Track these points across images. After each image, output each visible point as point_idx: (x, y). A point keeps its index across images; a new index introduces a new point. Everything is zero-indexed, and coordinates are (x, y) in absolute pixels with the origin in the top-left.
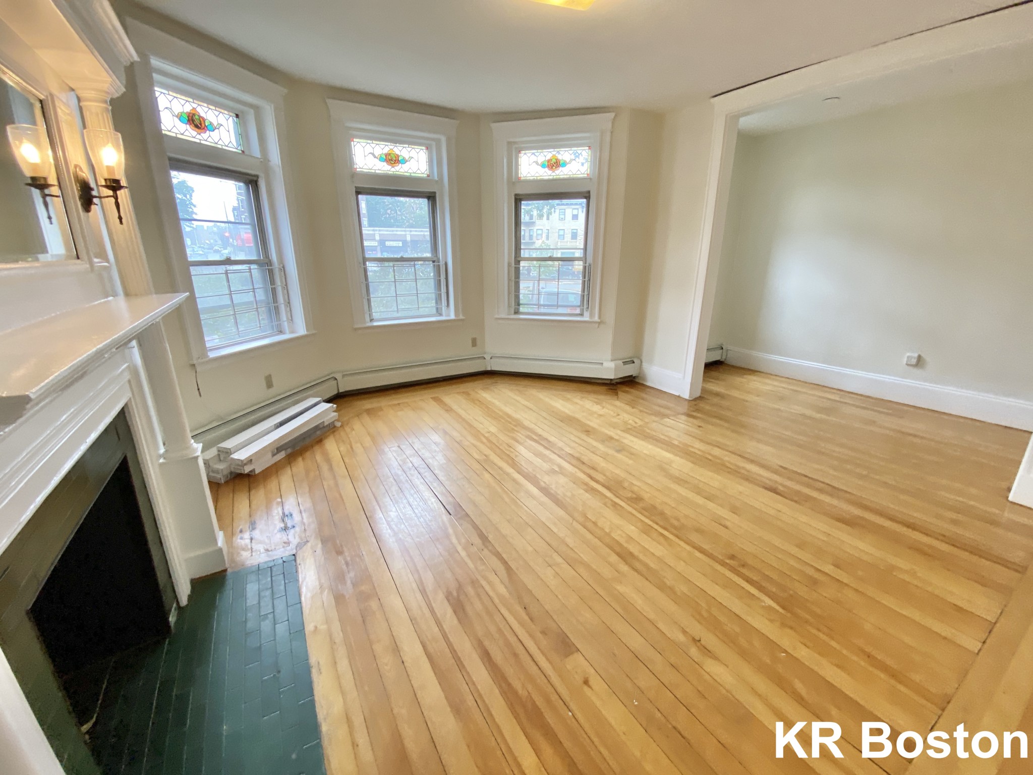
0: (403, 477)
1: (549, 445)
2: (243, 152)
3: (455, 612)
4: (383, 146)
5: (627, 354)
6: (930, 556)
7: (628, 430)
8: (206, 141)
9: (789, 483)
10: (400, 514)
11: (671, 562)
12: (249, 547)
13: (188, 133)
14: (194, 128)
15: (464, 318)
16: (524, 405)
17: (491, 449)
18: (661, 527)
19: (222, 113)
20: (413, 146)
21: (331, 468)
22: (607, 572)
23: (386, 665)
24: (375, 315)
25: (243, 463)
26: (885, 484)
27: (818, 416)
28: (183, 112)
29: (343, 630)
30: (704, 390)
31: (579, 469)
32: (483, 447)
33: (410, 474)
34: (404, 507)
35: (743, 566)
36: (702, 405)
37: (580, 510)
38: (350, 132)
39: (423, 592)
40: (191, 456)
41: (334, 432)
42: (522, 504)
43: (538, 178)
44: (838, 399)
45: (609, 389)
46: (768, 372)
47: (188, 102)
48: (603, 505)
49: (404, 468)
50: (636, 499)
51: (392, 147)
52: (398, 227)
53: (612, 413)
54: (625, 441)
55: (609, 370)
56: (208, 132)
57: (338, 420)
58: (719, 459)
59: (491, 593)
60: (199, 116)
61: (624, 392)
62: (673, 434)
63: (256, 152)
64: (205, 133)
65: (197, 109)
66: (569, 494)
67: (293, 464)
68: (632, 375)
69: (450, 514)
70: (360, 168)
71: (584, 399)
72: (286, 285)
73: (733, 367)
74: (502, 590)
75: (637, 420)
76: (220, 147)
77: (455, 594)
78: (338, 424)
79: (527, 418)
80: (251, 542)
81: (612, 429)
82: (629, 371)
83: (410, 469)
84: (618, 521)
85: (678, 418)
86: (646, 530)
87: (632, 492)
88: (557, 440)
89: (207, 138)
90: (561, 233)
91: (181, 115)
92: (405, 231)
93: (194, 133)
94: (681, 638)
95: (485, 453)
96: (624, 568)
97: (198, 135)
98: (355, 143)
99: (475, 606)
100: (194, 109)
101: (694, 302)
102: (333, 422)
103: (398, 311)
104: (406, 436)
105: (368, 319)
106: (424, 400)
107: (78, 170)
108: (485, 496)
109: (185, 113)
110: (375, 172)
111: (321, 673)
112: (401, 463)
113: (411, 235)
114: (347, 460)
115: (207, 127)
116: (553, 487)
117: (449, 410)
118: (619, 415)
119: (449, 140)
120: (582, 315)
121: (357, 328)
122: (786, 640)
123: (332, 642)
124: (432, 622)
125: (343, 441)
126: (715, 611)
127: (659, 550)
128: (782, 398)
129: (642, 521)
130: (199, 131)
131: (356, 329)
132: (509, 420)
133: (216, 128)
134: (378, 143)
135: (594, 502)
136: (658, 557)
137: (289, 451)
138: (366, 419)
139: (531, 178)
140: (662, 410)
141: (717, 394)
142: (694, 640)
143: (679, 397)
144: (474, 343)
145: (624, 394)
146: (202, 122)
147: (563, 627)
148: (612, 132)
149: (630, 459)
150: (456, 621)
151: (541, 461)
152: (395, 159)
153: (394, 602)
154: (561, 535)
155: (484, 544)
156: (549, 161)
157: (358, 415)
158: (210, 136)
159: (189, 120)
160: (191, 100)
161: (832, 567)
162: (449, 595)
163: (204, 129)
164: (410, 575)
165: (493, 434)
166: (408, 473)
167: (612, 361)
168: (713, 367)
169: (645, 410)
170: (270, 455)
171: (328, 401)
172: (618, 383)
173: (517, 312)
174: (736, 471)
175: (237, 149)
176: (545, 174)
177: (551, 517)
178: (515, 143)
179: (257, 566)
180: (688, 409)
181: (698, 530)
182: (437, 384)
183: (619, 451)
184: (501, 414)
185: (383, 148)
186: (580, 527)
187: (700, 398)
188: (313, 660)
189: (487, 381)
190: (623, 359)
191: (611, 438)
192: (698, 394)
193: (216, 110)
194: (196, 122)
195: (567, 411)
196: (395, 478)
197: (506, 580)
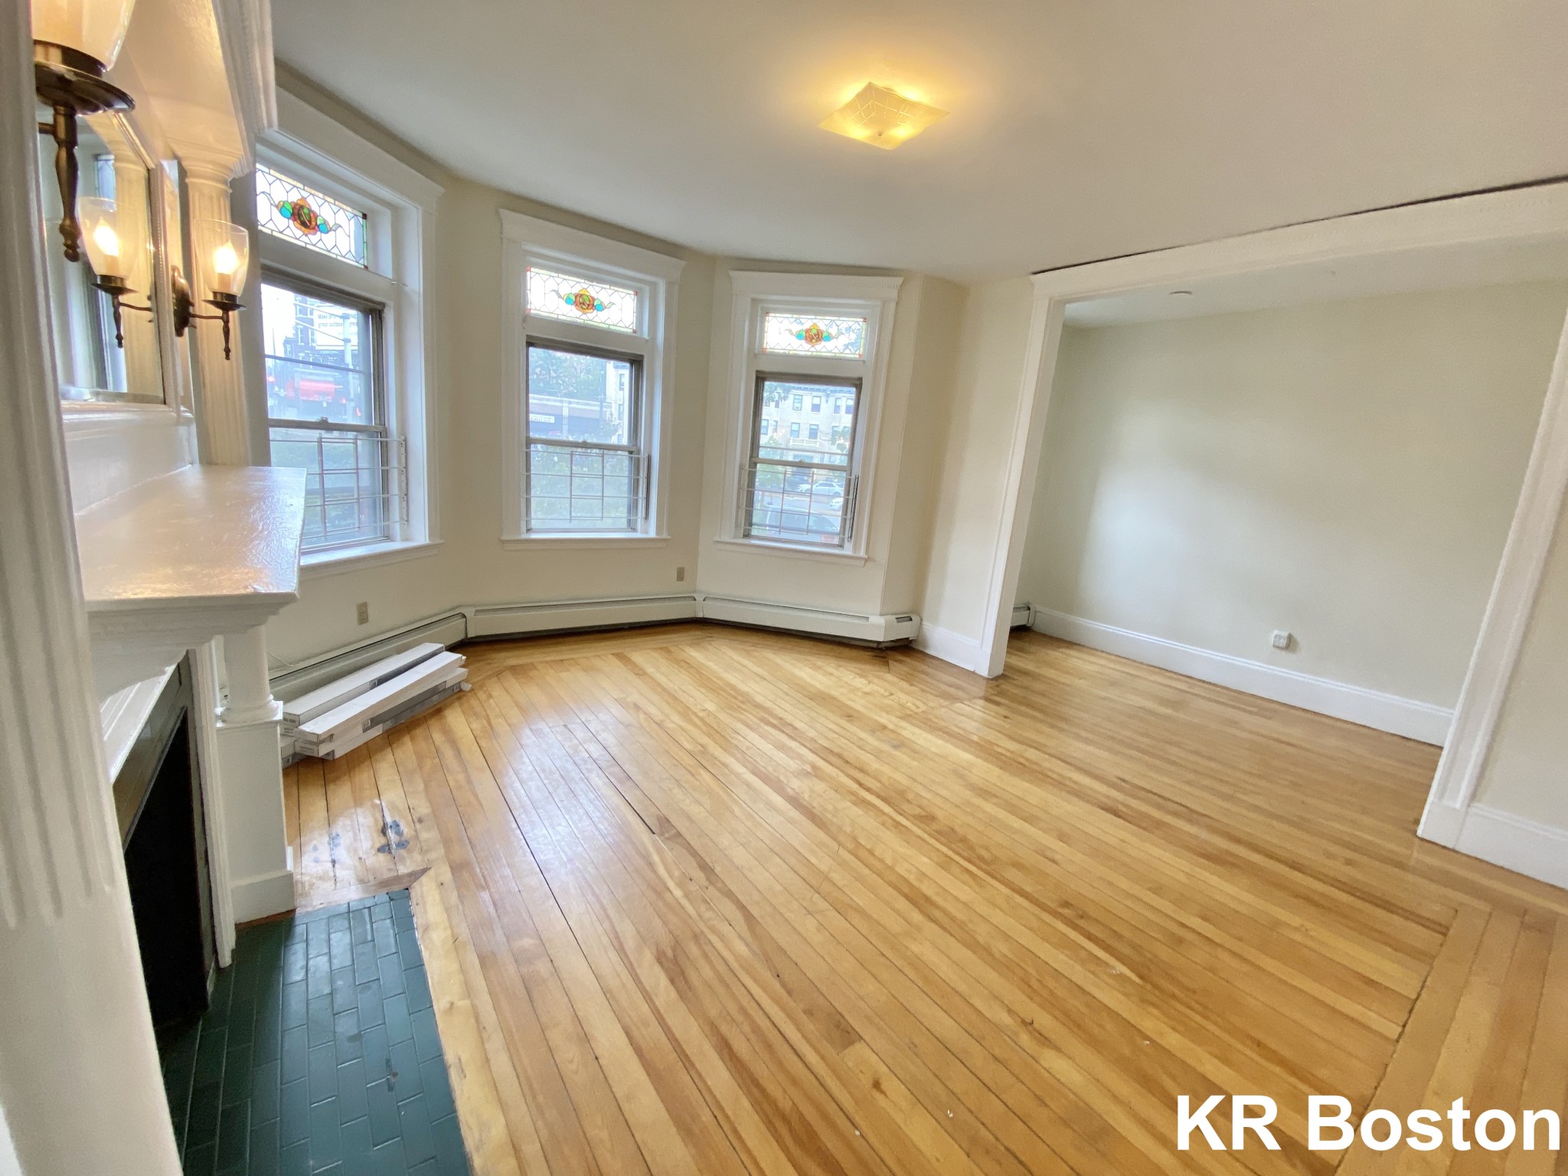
0: (575, 774)
1: (794, 733)
2: (366, 267)
3: (672, 981)
4: (572, 283)
5: (903, 607)
6: (1323, 907)
7: (908, 717)
8: (315, 245)
9: (1134, 803)
10: (575, 830)
11: (983, 909)
12: (332, 874)
13: (291, 232)
14: (299, 226)
15: (669, 537)
16: (753, 672)
17: (709, 736)
18: (965, 859)
19: (343, 209)
20: (616, 289)
21: (458, 753)
22: (895, 924)
23: (571, 1062)
24: (534, 524)
25: (320, 740)
26: (1256, 808)
27: (1163, 710)
28: (287, 201)
29: (496, 1008)
30: (1007, 666)
31: (842, 771)
32: (695, 732)
33: (586, 769)
34: (581, 820)
35: (1082, 917)
36: (1006, 686)
37: (848, 831)
38: (528, 258)
39: (621, 950)
40: (267, 720)
41: (459, 698)
42: (761, 821)
43: (791, 352)
44: (1186, 689)
45: (875, 656)
46: (1090, 646)
47: (295, 188)
48: (879, 826)
49: (576, 759)
50: (927, 819)
51: (585, 286)
52: (550, 394)
53: (882, 691)
54: (904, 733)
55: (877, 628)
56: (319, 233)
57: (466, 681)
58: (1037, 764)
59: (726, 953)
60: (310, 210)
61: (896, 661)
62: (971, 726)
63: (387, 268)
64: (315, 234)
65: (308, 200)
66: (830, 807)
67: (394, 745)
68: (908, 638)
69: (654, 833)
70: (536, 309)
71: (841, 669)
72: (406, 467)
73: (1044, 635)
74: (741, 948)
75: (918, 703)
76: (334, 256)
77: (670, 953)
78: (467, 687)
79: (759, 691)
80: (334, 866)
81: (884, 714)
82: (904, 631)
83: (585, 762)
84: (902, 848)
85: (974, 704)
86: (945, 864)
87: (920, 807)
88: (807, 727)
89: (316, 242)
90: (795, 427)
91: (283, 206)
92: (561, 401)
93: (298, 233)
94: (1005, 1019)
95: (701, 741)
96: (917, 917)
97: (304, 236)
98: (533, 274)
99: (702, 973)
100: (303, 199)
101: (998, 542)
102: (460, 683)
103: (571, 520)
104: (578, 713)
105: (524, 529)
106: (601, 657)
107: (176, 274)
108: (706, 807)
109: (290, 203)
110: (558, 319)
111: (465, 1077)
112: (571, 752)
113: (569, 408)
114: (483, 744)
115: (318, 226)
116: (806, 796)
117: (640, 673)
118: (892, 694)
119: (670, 285)
120: (841, 546)
121: (506, 541)
122: (1151, 1023)
123: (480, 1028)
124: (638, 996)
125: (475, 714)
126: (1051, 983)
127: (964, 892)
128: (1114, 683)
129: (938, 850)
130: (306, 231)
131: (504, 542)
132: (732, 692)
133: (331, 229)
134: (567, 277)
135: (868, 822)
136: (965, 904)
137: (389, 724)
138: (511, 681)
139: (782, 351)
140: (952, 690)
141: (1026, 673)
142: (1023, 1022)
143: (974, 673)
144: (681, 575)
145: (895, 663)
146: (313, 219)
147: (836, 1005)
148: (897, 303)
149: (914, 759)
150: (673, 994)
151: (783, 756)
152: (588, 303)
153: (575, 966)
154: (823, 868)
155: (708, 879)
156: (807, 331)
157: (498, 674)
158: (321, 240)
159: (293, 215)
160: (301, 186)
161: (1200, 920)
162: (660, 958)
163: (314, 228)
164: (597, 924)
165: (710, 713)
166: (582, 767)
167: (881, 615)
168: (1020, 634)
169: (928, 689)
170: (360, 729)
171: (452, 648)
172: (888, 649)
173: (747, 535)
174: (1060, 783)
175: (358, 262)
176: (801, 348)
177: (808, 841)
178: (761, 301)
179: (347, 905)
180: (986, 691)
181: (1018, 866)
182: (618, 634)
183: (896, 747)
184: (720, 683)
185: (573, 285)
186: (848, 857)
187: (1003, 677)
188: (450, 1057)
189: (696, 633)
190: (896, 614)
191: (884, 727)
192: (1000, 671)
193: (335, 204)
194: (301, 216)
195: (818, 685)
196: (563, 774)
197: (747, 934)
